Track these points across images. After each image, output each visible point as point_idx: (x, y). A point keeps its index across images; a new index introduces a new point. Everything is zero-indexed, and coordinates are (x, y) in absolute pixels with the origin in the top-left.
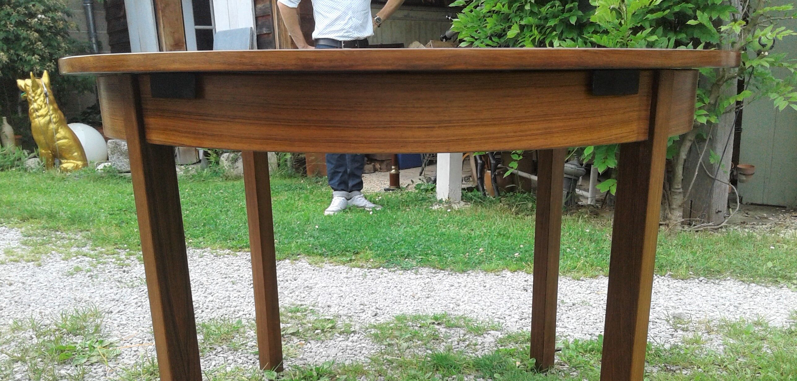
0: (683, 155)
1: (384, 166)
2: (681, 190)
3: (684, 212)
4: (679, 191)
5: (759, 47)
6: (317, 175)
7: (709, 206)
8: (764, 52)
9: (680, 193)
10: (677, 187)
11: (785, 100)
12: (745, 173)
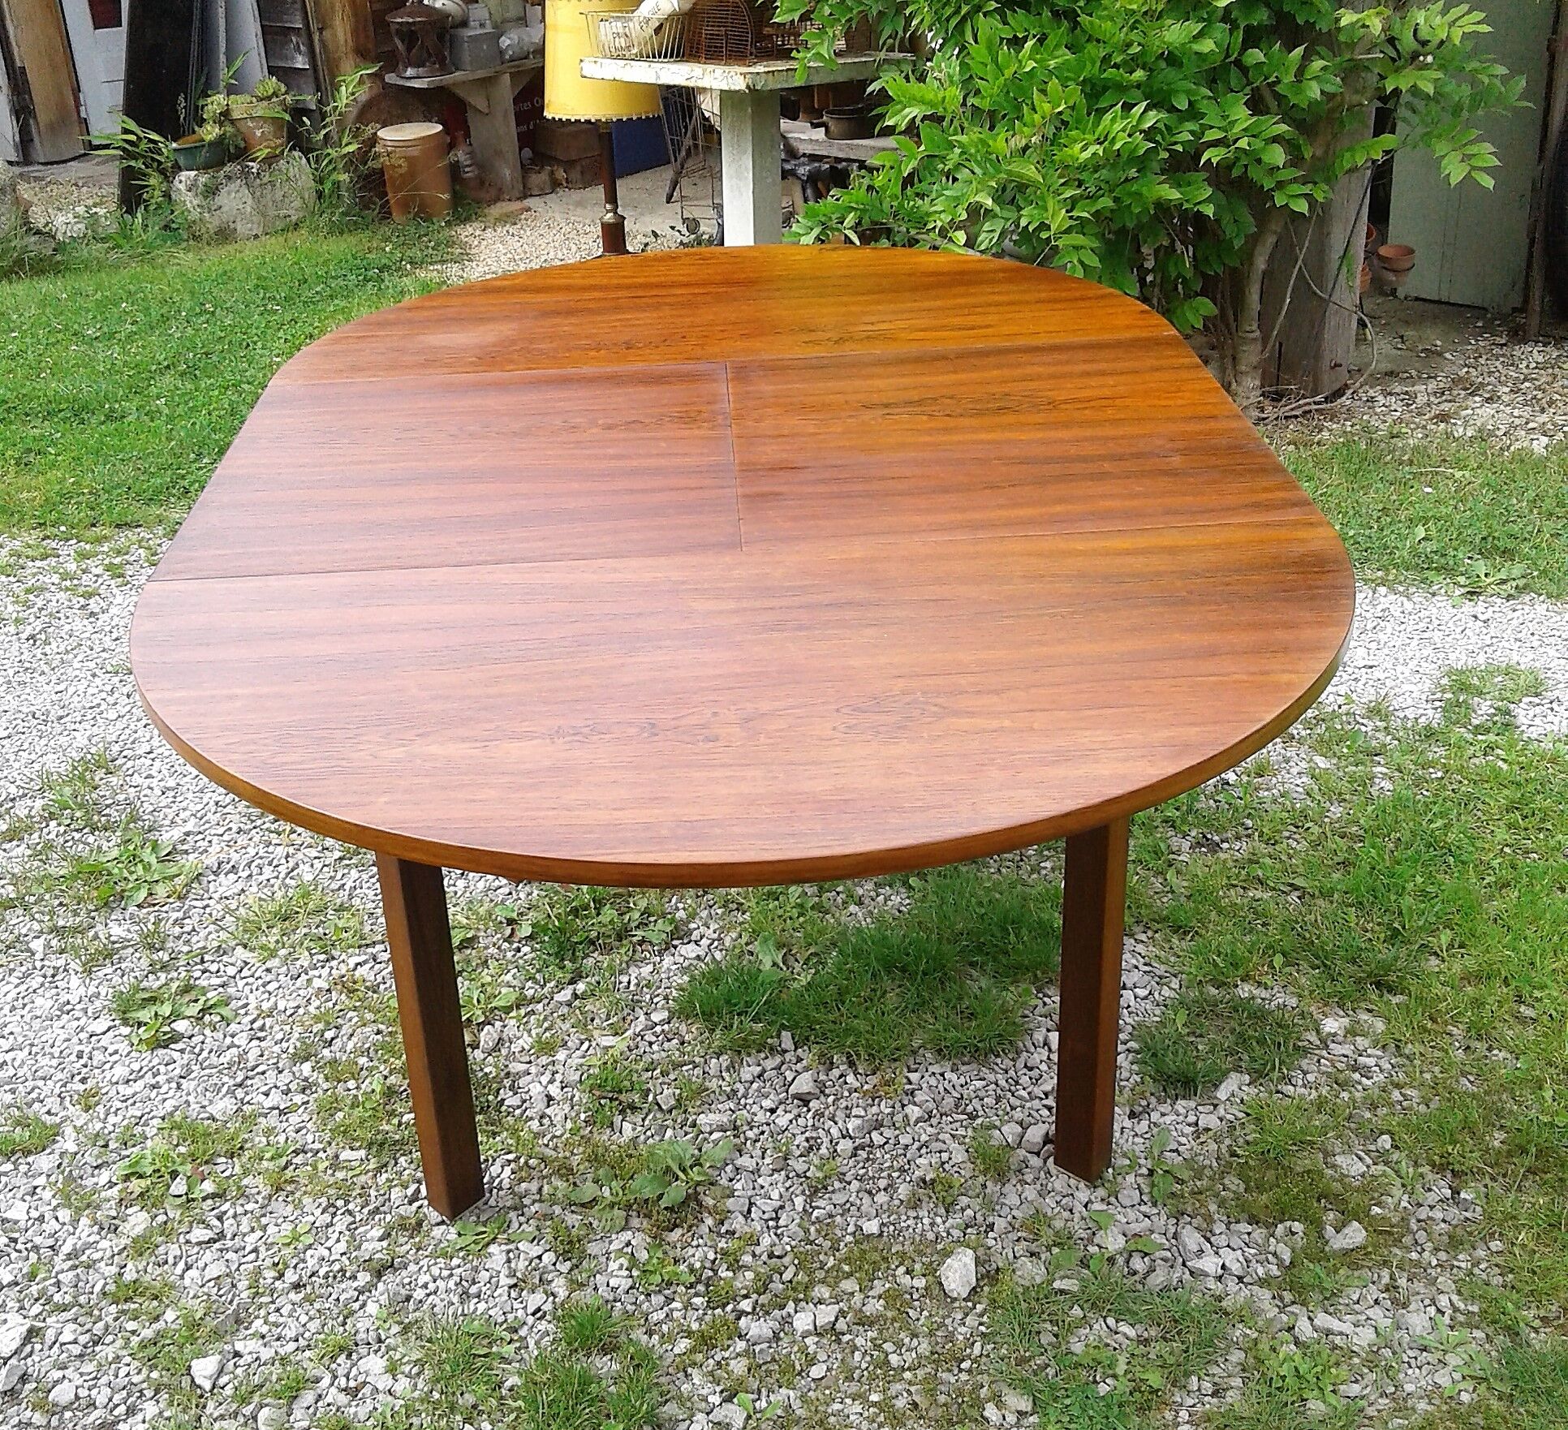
0: (1261, 263)
1: (575, 175)
2: (1258, 333)
3: (1263, 378)
4: (1252, 335)
5: (1415, 46)
6: (417, 215)
7: (1318, 357)
8: (1425, 56)
9: (1254, 339)
10: (1248, 329)
11: (1463, 161)
12: (1395, 267)
